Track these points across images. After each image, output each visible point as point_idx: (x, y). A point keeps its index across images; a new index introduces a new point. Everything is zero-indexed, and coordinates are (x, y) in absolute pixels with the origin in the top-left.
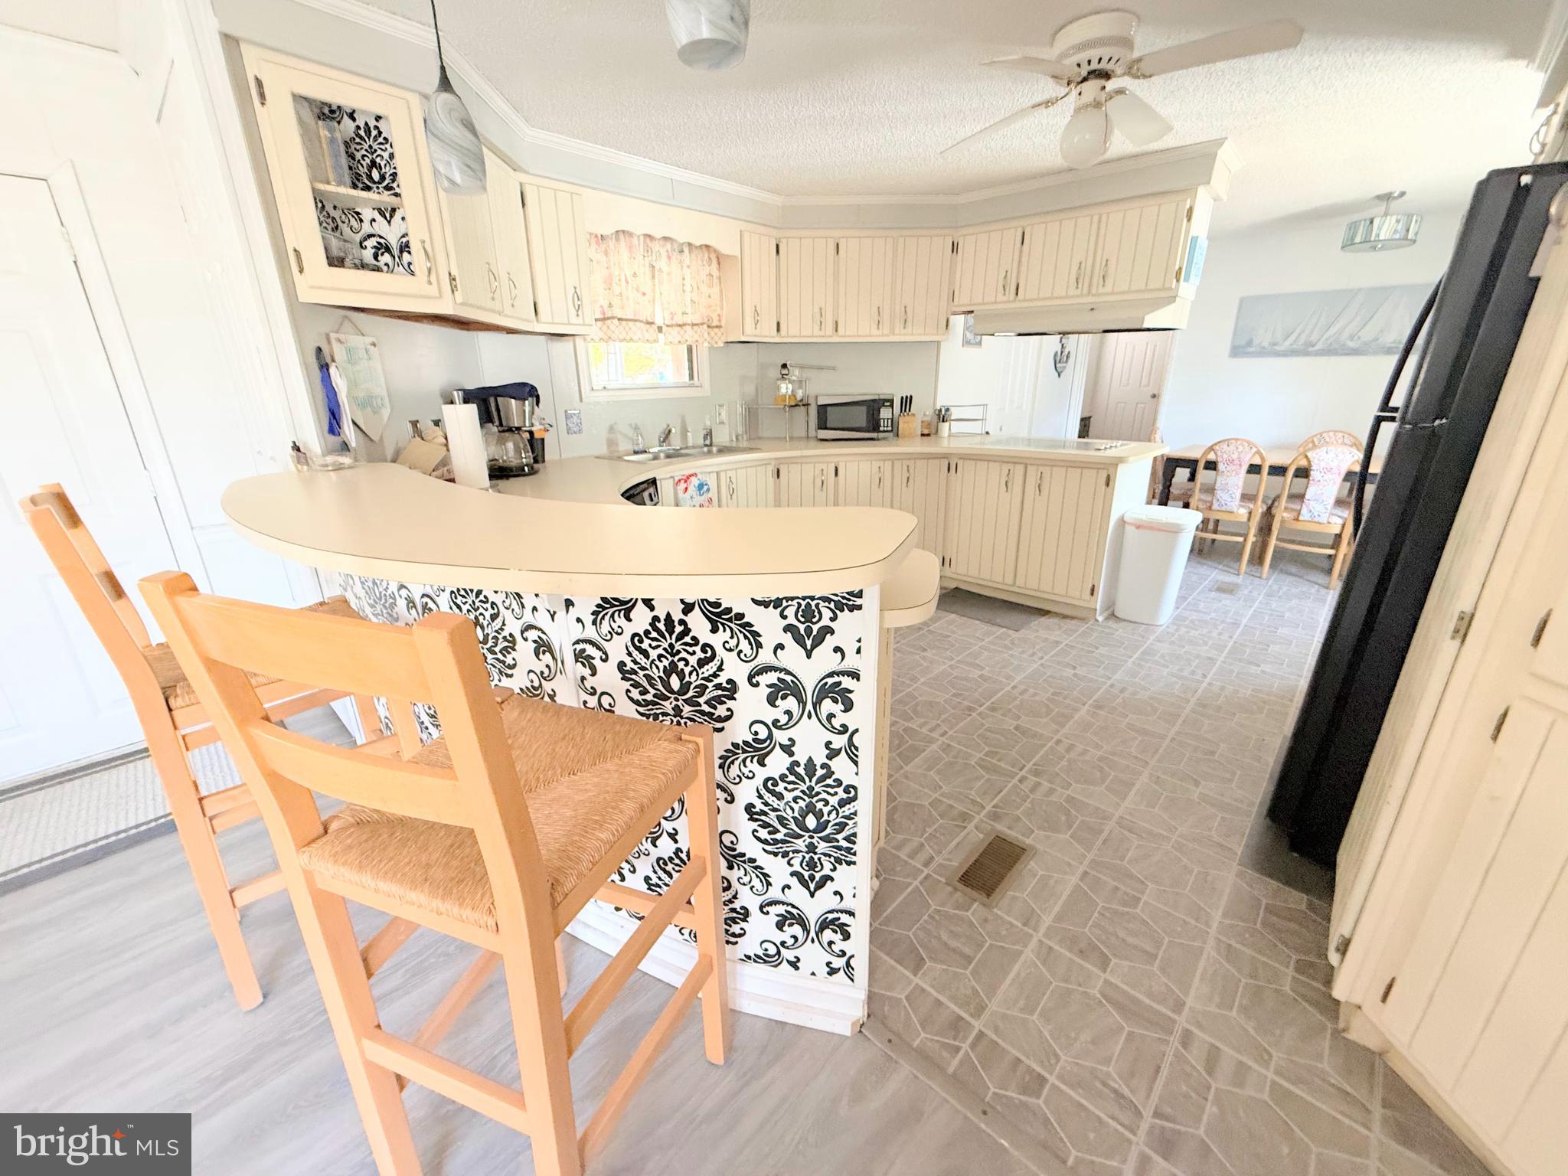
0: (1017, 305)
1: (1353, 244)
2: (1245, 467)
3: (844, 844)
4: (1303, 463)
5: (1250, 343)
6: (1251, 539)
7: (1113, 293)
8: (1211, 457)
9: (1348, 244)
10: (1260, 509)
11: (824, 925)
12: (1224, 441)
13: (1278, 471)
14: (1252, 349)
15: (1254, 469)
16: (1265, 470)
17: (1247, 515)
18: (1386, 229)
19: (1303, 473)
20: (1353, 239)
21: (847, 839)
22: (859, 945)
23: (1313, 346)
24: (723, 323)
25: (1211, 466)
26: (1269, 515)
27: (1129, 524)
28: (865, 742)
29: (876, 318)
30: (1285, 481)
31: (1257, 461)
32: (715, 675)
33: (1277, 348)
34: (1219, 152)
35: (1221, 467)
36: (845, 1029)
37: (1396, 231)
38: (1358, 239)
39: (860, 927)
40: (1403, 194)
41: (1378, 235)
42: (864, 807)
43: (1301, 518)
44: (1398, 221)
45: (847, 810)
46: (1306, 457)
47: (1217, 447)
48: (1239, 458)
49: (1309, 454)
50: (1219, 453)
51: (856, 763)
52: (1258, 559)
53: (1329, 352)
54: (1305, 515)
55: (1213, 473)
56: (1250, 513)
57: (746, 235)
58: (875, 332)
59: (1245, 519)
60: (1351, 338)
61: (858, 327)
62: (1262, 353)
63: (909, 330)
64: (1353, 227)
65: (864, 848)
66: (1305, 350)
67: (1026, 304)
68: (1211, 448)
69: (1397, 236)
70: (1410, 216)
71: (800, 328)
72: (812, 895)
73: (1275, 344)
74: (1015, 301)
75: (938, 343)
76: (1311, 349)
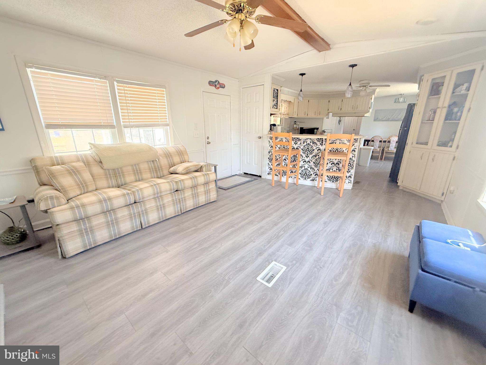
0: (341, 112)
1: (396, 102)
2: (379, 141)
3: (352, 167)
4: (389, 140)
5: (377, 119)
6: (380, 154)
7: (358, 110)
8: (373, 139)
9: (395, 102)
10: (382, 149)
11: (349, 177)
12: (375, 136)
13: (385, 142)
14: (378, 120)
15: (380, 141)
16: (383, 142)
17: (379, 150)
18: (401, 100)
19: (389, 142)
20: (396, 101)
21: (353, 166)
22: (352, 179)
23: (389, 119)
24: (289, 114)
25: (373, 141)
26: (383, 150)
27: (362, 149)
28: (356, 156)
29: (315, 113)
30: (386, 143)
31: (381, 140)
32: (342, 150)
33: (383, 120)
34: (376, 90)
35: (375, 141)
36: (351, 189)
37: (403, 100)
38: (397, 101)
39: (353, 177)
40: (404, 94)
41: (400, 101)
42: (355, 163)
43: (389, 150)
44: (403, 99)
45: (353, 163)
46: (390, 139)
47: (374, 137)
48: (378, 139)
49: (390, 138)
50: (374, 139)
51: (355, 158)
52: (381, 159)
53: (392, 120)
54: (390, 149)
55: (373, 142)
56: (380, 149)
57: (295, 99)
58: (314, 116)
59: (379, 151)
60: (396, 118)
61: (311, 115)
62: (380, 120)
63: (320, 116)
64: (396, 99)
65: (354, 167)
66: (388, 120)
67: (343, 112)
68: (373, 138)
69: (403, 101)
70: (405, 98)
71: (302, 115)
72: (348, 173)
73: (382, 119)
74: (340, 111)
75: (323, 118)
76: (389, 120)
